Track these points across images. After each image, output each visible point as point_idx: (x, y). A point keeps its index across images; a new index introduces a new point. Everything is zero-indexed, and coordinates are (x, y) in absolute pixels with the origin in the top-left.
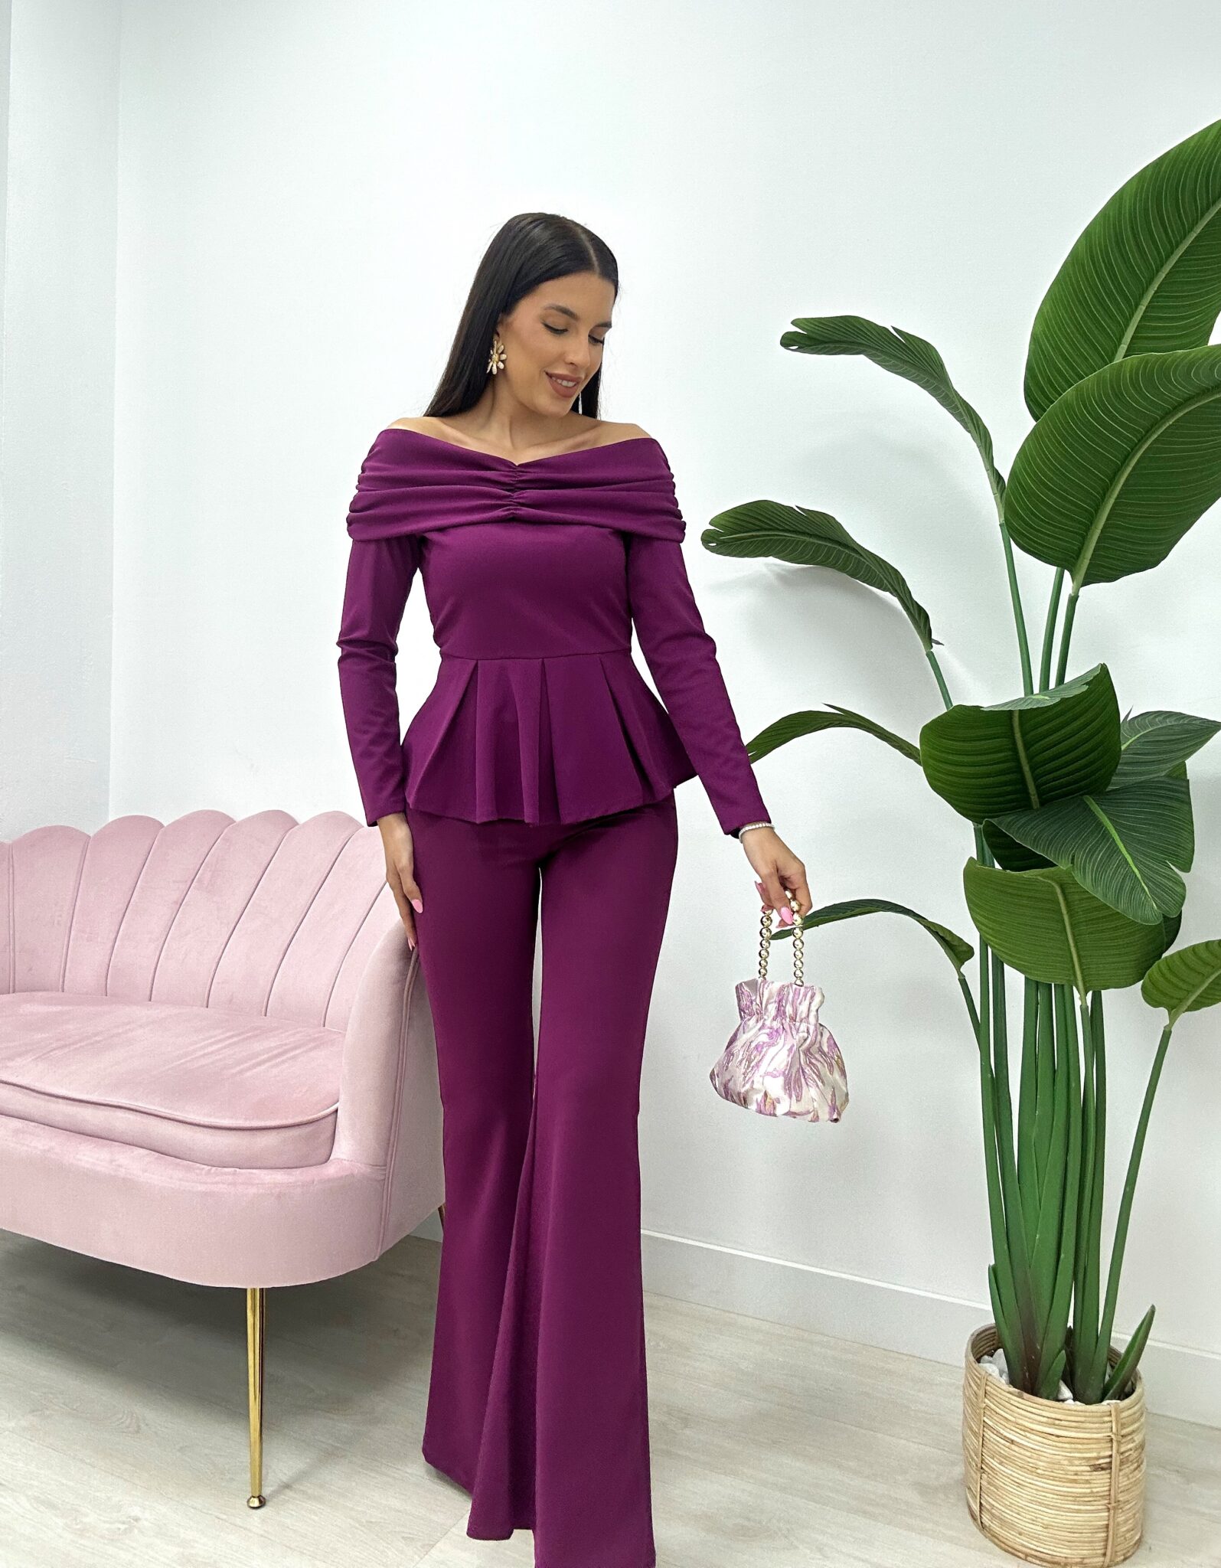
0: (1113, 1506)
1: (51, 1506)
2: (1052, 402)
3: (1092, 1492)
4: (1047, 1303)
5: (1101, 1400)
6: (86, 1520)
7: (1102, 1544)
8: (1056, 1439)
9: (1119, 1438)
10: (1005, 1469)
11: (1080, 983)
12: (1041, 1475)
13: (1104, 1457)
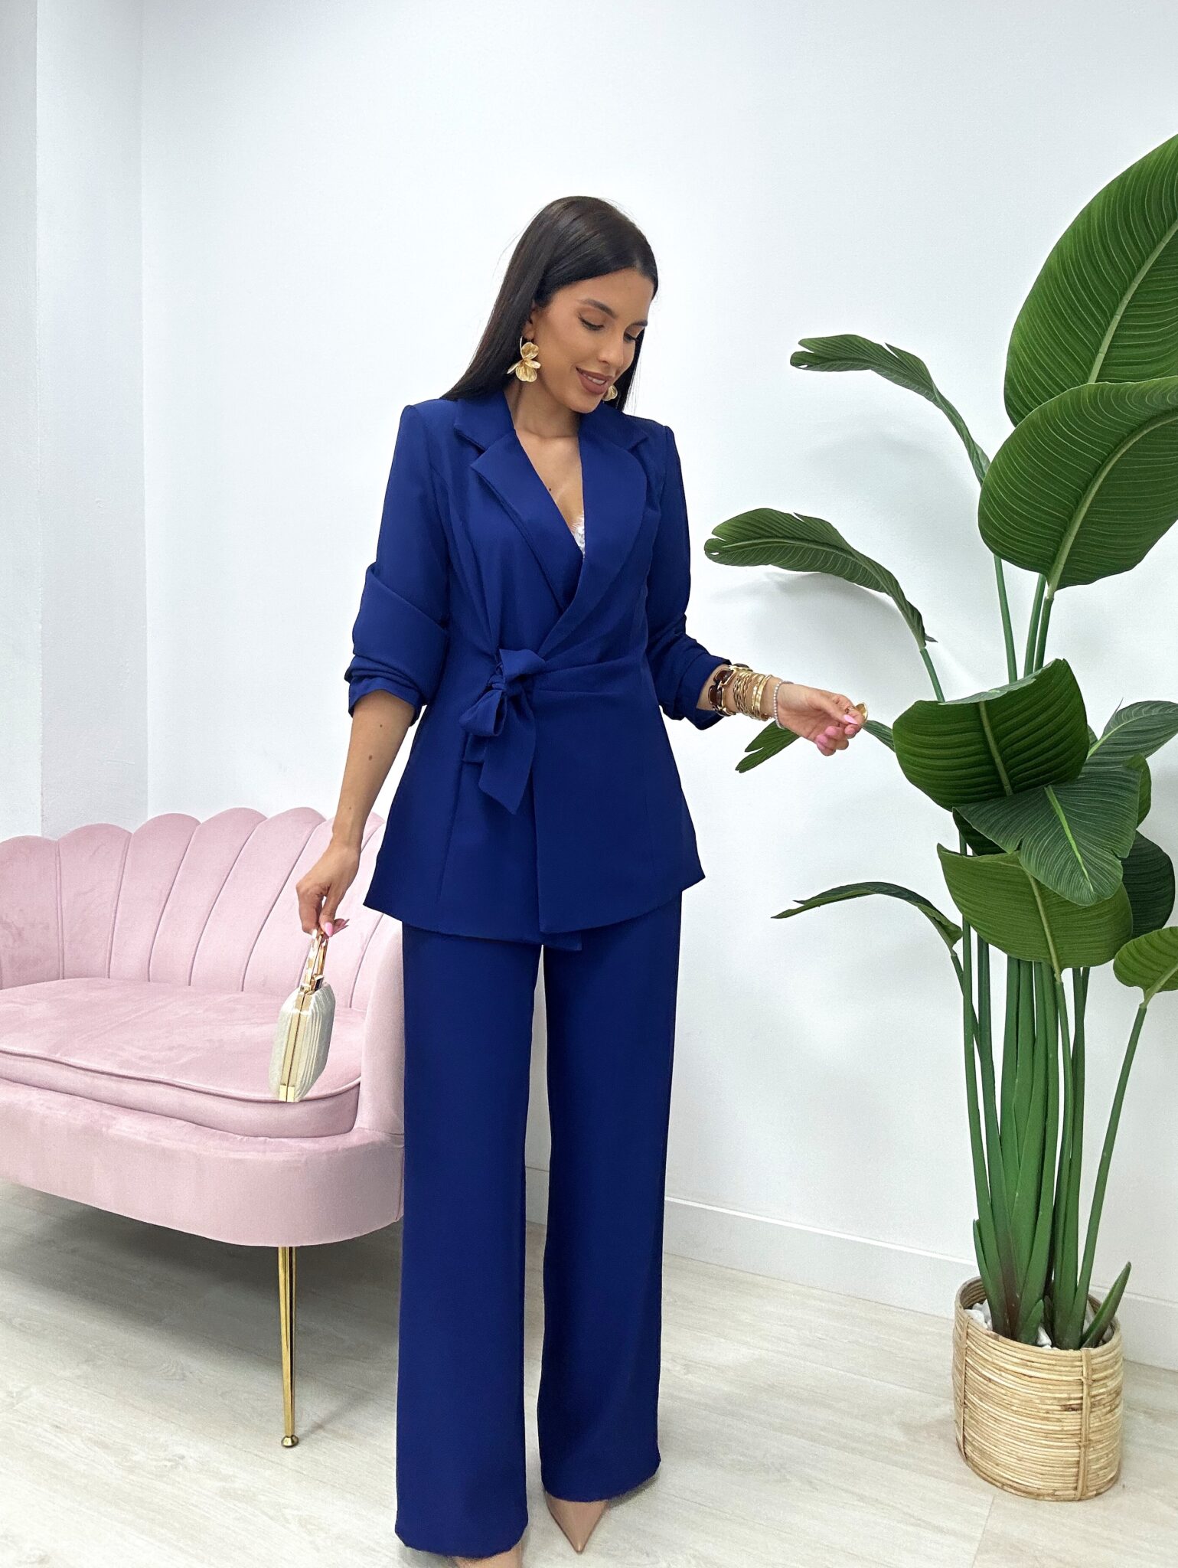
0: (1085, 1443)
2: (1031, 410)
3: (1064, 1430)
4: (1025, 1254)
5: (1078, 1347)
6: (135, 1458)
7: (1074, 1478)
8: (1029, 1379)
9: (1090, 1382)
10: (984, 1405)
11: (1054, 961)
12: (1015, 1412)
13: (1075, 1399)
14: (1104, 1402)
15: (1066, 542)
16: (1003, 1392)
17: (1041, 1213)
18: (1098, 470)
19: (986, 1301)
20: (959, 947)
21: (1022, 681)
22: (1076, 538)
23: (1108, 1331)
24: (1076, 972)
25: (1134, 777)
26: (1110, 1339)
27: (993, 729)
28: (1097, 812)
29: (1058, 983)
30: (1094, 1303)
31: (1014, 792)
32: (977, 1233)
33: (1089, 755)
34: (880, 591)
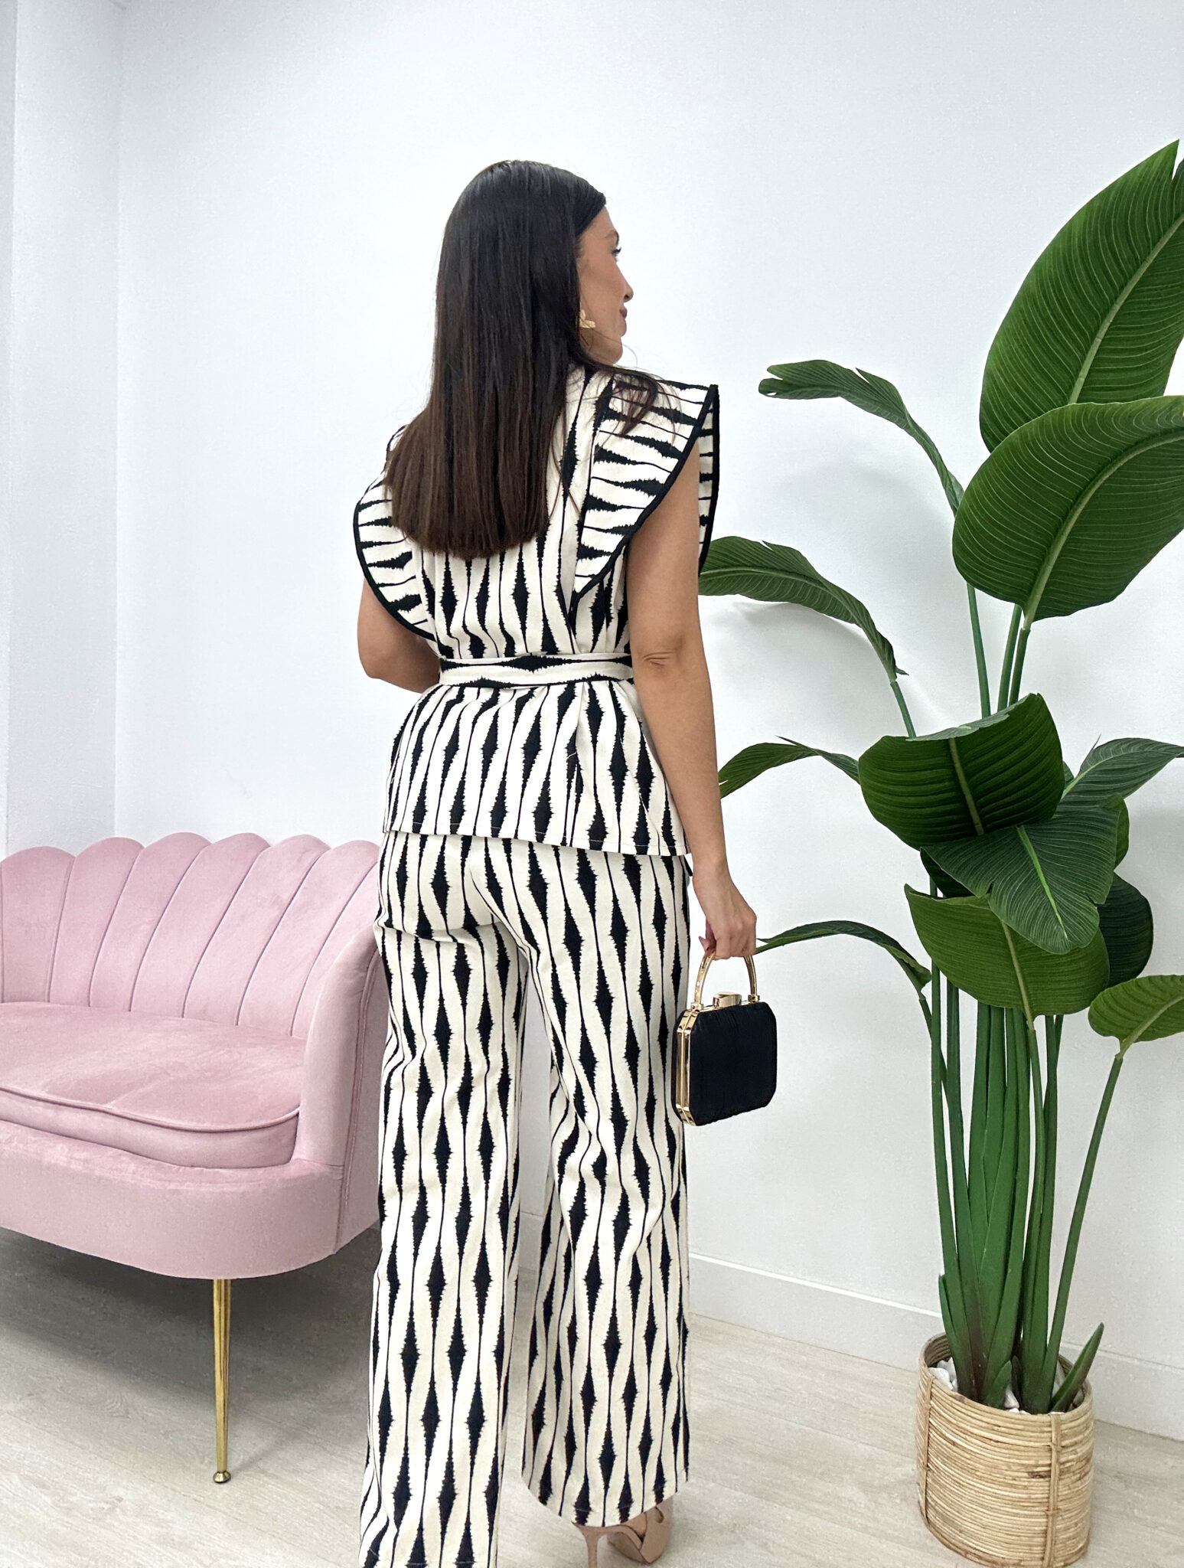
0: (1052, 1512)
1: (42, 1485)
2: (1007, 435)
3: (1030, 1498)
4: (993, 1312)
5: (1048, 1411)
6: (74, 1499)
7: (1039, 1548)
8: (996, 1444)
9: (1059, 1448)
10: (946, 1468)
11: (1027, 1008)
12: (981, 1478)
13: (1043, 1466)
14: (1073, 1469)
15: (1044, 573)
16: (968, 1456)
17: (1009, 1271)
18: (1078, 497)
19: (951, 1359)
20: (927, 990)
21: (996, 716)
22: (1054, 568)
23: (1079, 1394)
24: (1048, 1020)
25: (1111, 818)
26: (1080, 1402)
27: (963, 765)
28: (1074, 855)
29: (1030, 1032)
30: (1064, 1363)
31: (987, 831)
32: (943, 1289)
33: (1065, 792)
34: (850, 622)
